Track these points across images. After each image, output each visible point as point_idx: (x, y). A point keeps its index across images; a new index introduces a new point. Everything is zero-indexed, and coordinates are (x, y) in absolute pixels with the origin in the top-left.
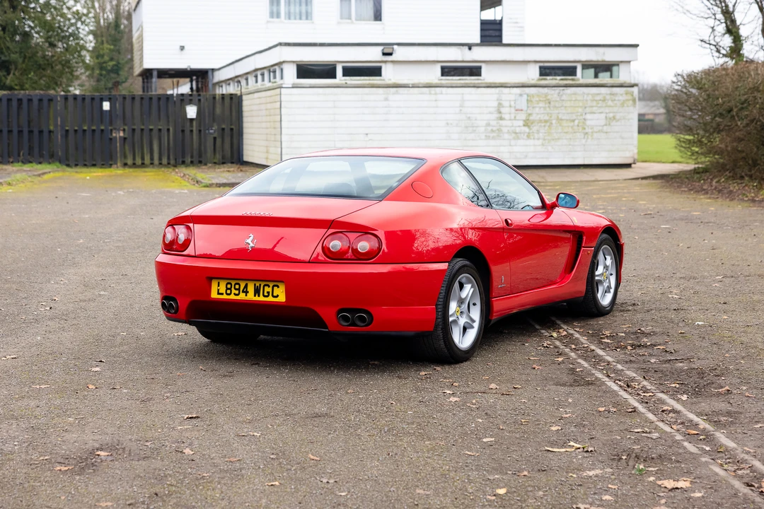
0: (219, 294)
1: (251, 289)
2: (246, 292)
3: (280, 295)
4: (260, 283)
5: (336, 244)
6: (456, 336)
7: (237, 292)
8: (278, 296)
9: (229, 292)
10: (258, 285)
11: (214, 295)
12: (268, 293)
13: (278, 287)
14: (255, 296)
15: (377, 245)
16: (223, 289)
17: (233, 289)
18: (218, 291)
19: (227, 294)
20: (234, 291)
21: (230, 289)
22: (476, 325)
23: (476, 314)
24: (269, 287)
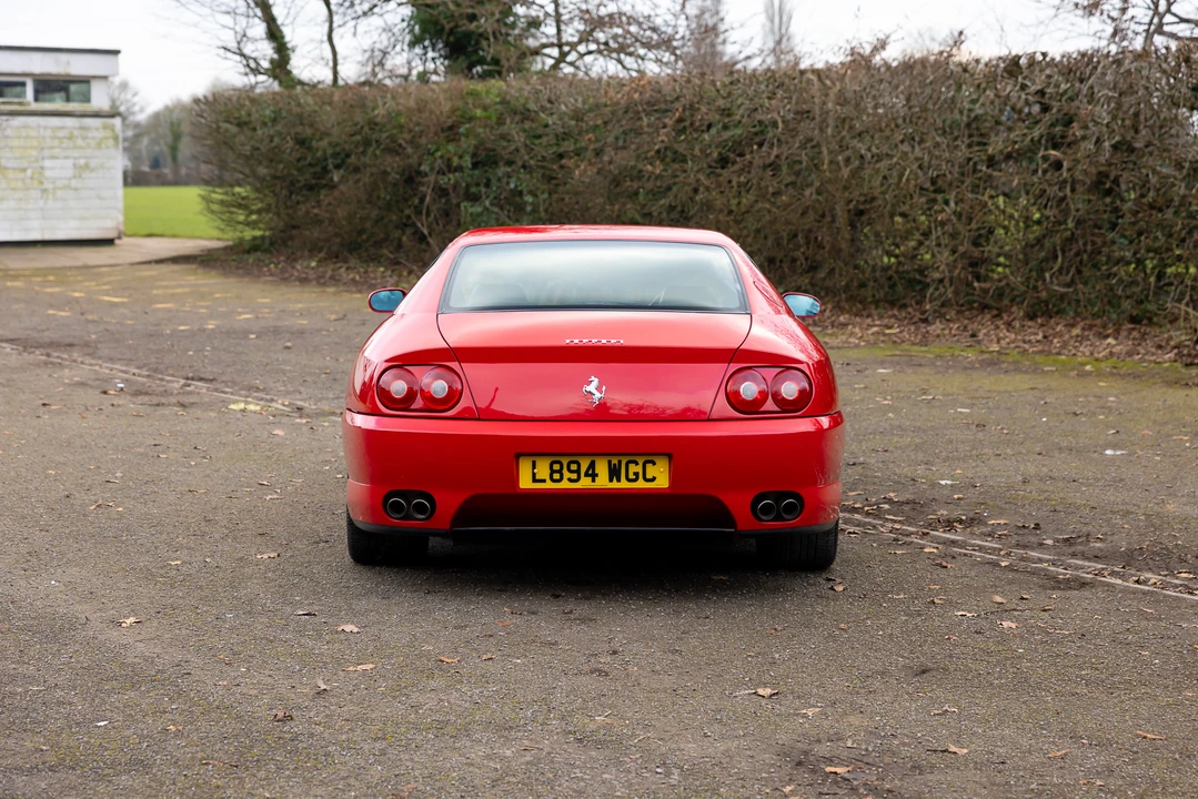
0: (535, 480)
2: (594, 476)
7: (574, 476)
8: (654, 479)
9: (556, 476)
12: (636, 474)
14: (611, 480)
17: (565, 471)
20: (567, 475)
21: (560, 472)
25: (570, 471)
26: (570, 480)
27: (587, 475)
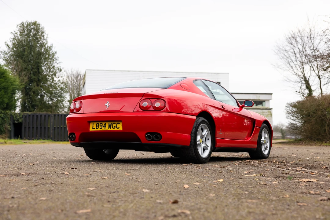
0: (93, 129)
1: (107, 125)
2: (105, 127)
3: (120, 127)
4: (111, 122)
5: (145, 104)
6: (200, 151)
7: (101, 127)
8: (119, 128)
9: (97, 127)
10: (110, 123)
11: (91, 129)
12: (115, 126)
13: (119, 124)
14: (109, 128)
15: (164, 105)
16: (95, 127)
17: (99, 126)
18: (93, 128)
19: (97, 128)
22: (209, 148)
23: (209, 143)
24: (115, 124)
25: (100, 126)
26: (100, 128)
27: (104, 127)
